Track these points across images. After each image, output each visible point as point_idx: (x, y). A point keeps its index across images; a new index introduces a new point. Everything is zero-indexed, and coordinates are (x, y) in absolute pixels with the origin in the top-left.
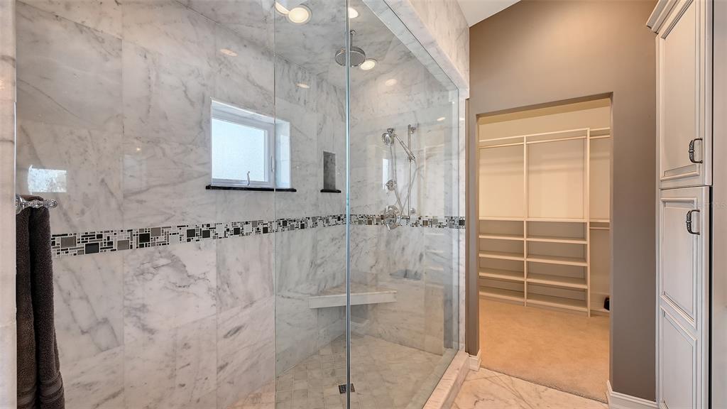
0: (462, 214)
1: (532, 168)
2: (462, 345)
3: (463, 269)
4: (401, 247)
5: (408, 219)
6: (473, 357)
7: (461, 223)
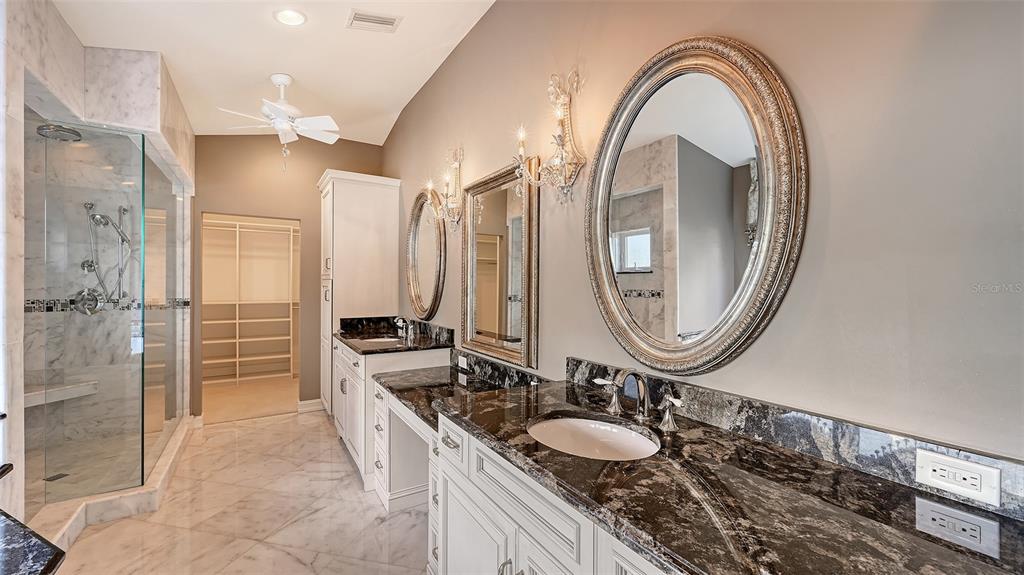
0: (187, 297)
1: (243, 253)
2: (187, 411)
3: (187, 344)
4: (106, 333)
5: (116, 303)
6: (198, 418)
7: (186, 303)
